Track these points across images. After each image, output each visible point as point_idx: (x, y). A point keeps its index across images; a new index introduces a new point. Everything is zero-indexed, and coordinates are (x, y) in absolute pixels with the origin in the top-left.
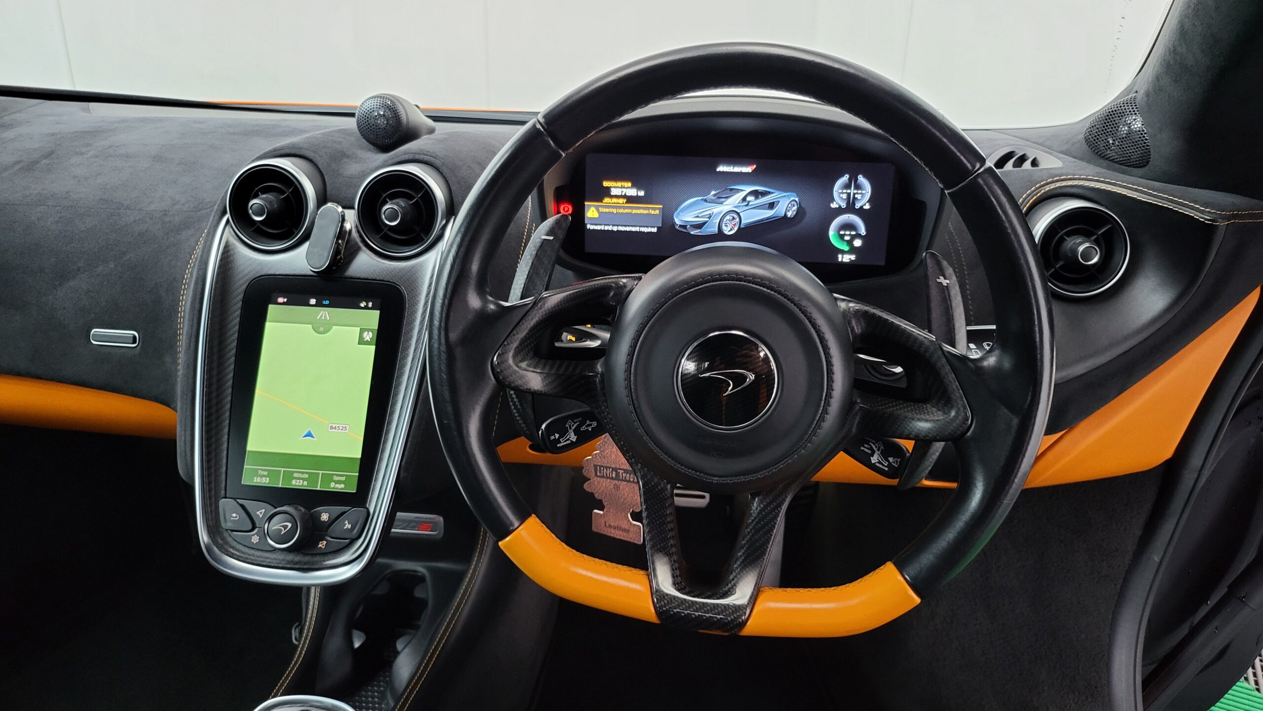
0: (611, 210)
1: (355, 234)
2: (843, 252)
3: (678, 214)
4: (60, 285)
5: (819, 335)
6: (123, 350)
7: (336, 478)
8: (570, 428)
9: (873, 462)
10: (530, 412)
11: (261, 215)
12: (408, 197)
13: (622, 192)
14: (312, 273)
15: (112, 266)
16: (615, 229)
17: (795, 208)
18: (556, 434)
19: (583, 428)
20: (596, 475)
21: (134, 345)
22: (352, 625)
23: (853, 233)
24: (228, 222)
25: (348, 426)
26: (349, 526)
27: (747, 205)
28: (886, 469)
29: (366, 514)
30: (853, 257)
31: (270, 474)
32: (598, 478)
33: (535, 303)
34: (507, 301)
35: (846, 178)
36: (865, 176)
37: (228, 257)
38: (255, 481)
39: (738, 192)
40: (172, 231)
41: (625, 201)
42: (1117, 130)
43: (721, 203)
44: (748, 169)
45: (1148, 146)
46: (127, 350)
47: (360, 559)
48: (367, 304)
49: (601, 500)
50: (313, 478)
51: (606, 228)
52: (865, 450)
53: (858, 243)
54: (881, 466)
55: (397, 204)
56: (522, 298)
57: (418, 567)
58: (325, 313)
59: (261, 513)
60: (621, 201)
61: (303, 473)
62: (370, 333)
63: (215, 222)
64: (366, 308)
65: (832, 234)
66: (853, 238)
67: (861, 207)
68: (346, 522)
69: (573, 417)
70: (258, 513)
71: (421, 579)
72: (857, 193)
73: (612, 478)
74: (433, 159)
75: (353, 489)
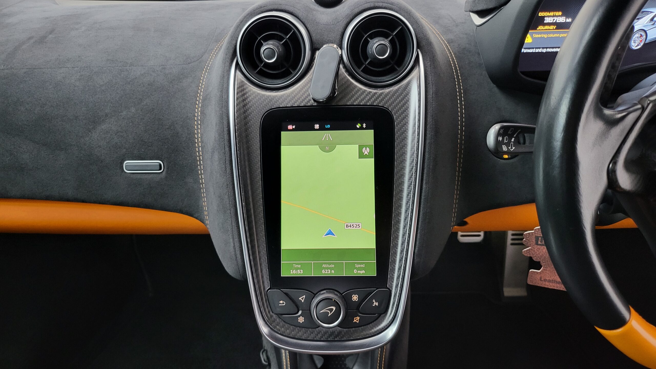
0: (543, 36)
4: (94, 128)
6: (151, 176)
7: (357, 266)
11: (272, 58)
12: (385, 36)
13: (554, 20)
14: (316, 104)
15: (133, 110)
16: (544, 51)
20: (537, 243)
21: (161, 171)
24: (238, 66)
25: (362, 224)
26: (377, 304)
29: (388, 293)
31: (304, 267)
32: (539, 246)
38: (292, 273)
41: (555, 27)
46: (155, 175)
48: (362, 126)
50: (338, 267)
51: (537, 51)
55: (384, 39)
58: (328, 135)
59: (302, 298)
60: (552, 27)
61: (330, 264)
62: (368, 149)
64: (362, 128)
68: (374, 301)
70: (300, 299)
75: (374, 273)
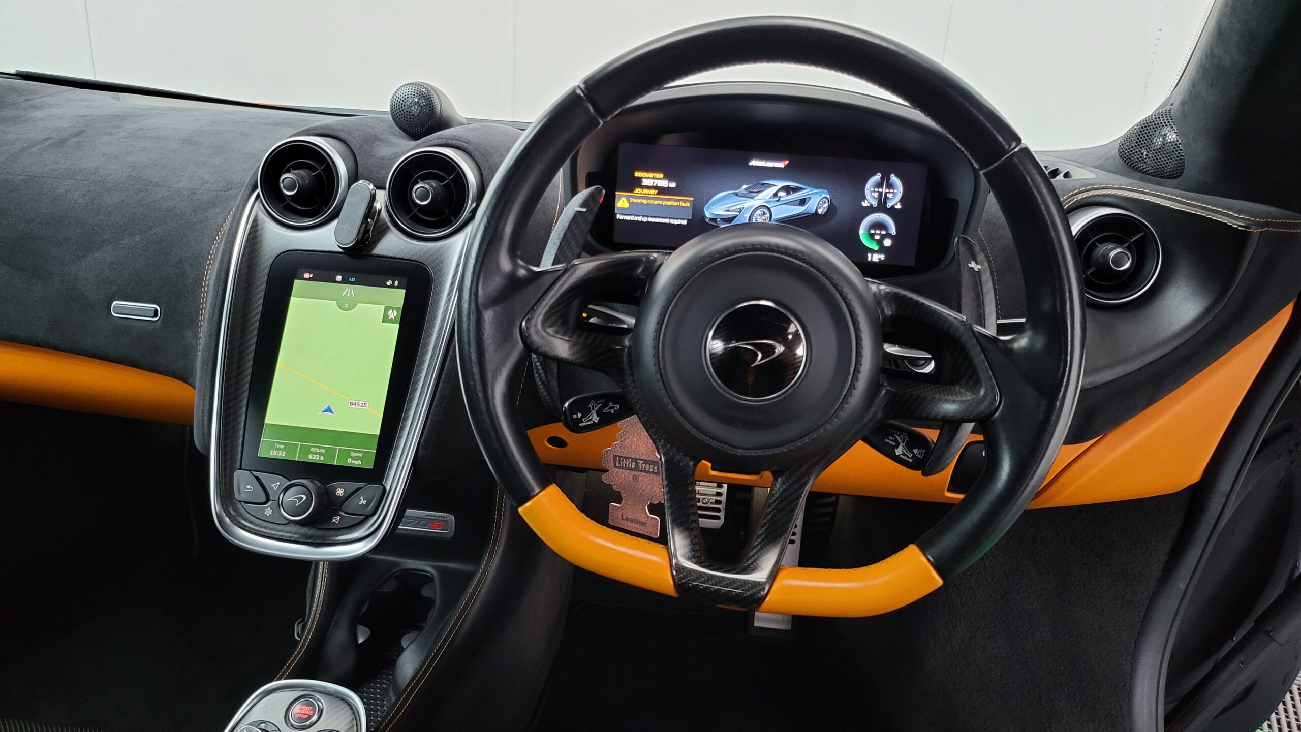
0: (642, 201)
1: (384, 214)
2: (872, 251)
3: (709, 207)
4: (84, 256)
5: (849, 310)
6: (144, 323)
7: (353, 454)
8: (593, 409)
9: (897, 454)
10: (554, 383)
11: (292, 190)
12: (440, 178)
13: (654, 183)
14: (341, 250)
15: (137, 238)
16: (645, 220)
17: (826, 205)
18: (579, 414)
19: (606, 410)
20: (615, 464)
21: (155, 319)
22: (357, 620)
23: (884, 232)
24: (258, 196)
25: (368, 403)
26: (365, 502)
27: (778, 201)
28: (911, 461)
29: (382, 490)
30: (882, 257)
31: (287, 448)
32: (617, 470)
33: (566, 270)
34: (538, 265)
35: (877, 177)
36: (897, 175)
37: (256, 231)
38: (271, 453)
39: (770, 187)
40: (200, 208)
41: (656, 192)
42: (1151, 141)
43: (752, 198)
44: (780, 165)
45: (1182, 156)
46: (148, 324)
47: (373, 536)
48: (394, 283)
49: (620, 492)
50: (330, 453)
51: (636, 219)
52: (890, 442)
53: (887, 243)
54: (905, 458)
55: (429, 184)
56: (553, 264)
57: (427, 567)
58: (351, 290)
59: (275, 486)
60: (652, 192)
61: (320, 448)
62: (395, 312)
63: (246, 197)
64: (392, 286)
65: (862, 232)
66: (883, 237)
67: (893, 207)
68: (362, 498)
69: (596, 398)
70: (272, 485)
71: (429, 579)
72: (889, 192)
73: (631, 469)
74: (466, 144)
75: (370, 465)
